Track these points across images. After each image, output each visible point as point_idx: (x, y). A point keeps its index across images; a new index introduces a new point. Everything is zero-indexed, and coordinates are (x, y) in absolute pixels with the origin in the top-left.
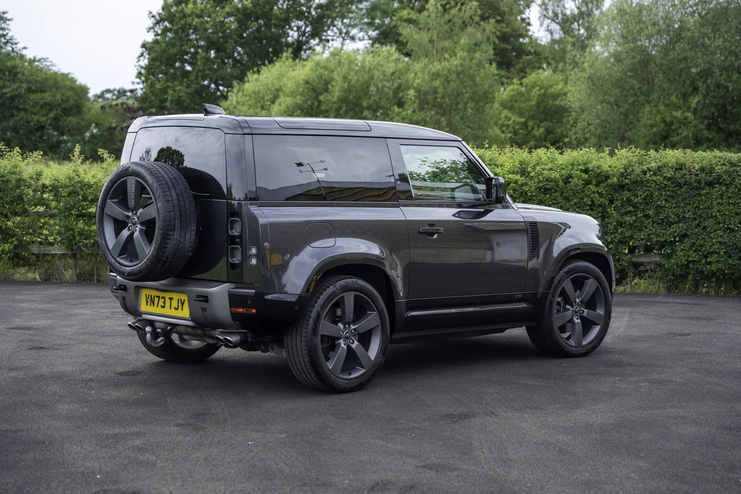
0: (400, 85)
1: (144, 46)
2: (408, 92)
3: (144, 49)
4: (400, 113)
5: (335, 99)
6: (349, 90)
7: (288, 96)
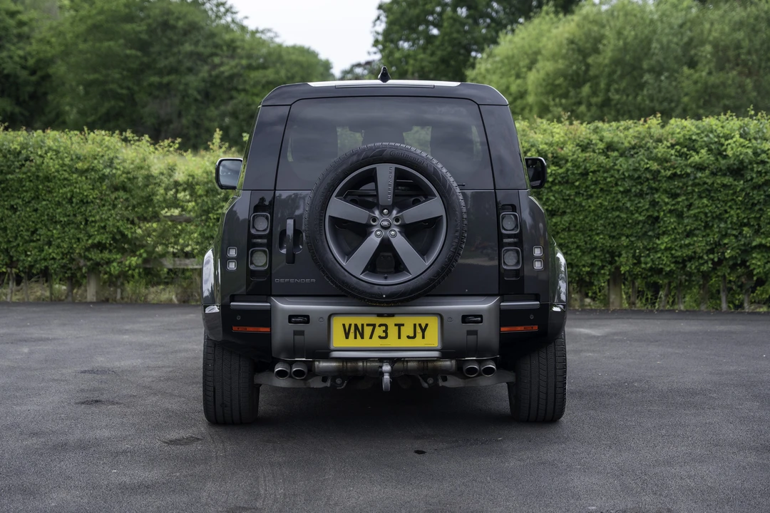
0: (691, 40)
1: (380, 7)
2: (702, 49)
3: (381, 12)
4: (691, 75)
5: (607, 61)
6: (625, 49)
7: (548, 60)
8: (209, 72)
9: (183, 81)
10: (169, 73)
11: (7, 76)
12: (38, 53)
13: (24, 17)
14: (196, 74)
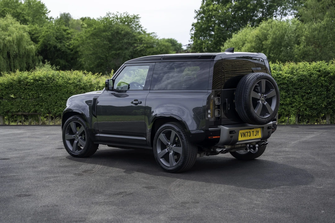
0: (298, 35)
1: (193, 25)
2: (302, 38)
4: (298, 47)
5: (269, 43)
6: (275, 39)
7: (249, 43)
8: (133, 49)
9: (124, 52)
10: (119, 50)
11: (63, 52)
12: (74, 43)
13: (69, 31)
14: (129, 50)
